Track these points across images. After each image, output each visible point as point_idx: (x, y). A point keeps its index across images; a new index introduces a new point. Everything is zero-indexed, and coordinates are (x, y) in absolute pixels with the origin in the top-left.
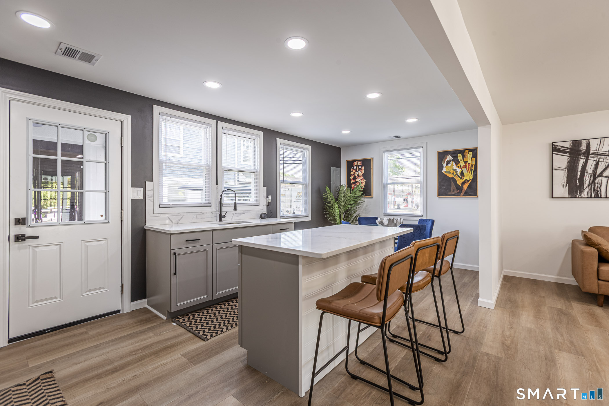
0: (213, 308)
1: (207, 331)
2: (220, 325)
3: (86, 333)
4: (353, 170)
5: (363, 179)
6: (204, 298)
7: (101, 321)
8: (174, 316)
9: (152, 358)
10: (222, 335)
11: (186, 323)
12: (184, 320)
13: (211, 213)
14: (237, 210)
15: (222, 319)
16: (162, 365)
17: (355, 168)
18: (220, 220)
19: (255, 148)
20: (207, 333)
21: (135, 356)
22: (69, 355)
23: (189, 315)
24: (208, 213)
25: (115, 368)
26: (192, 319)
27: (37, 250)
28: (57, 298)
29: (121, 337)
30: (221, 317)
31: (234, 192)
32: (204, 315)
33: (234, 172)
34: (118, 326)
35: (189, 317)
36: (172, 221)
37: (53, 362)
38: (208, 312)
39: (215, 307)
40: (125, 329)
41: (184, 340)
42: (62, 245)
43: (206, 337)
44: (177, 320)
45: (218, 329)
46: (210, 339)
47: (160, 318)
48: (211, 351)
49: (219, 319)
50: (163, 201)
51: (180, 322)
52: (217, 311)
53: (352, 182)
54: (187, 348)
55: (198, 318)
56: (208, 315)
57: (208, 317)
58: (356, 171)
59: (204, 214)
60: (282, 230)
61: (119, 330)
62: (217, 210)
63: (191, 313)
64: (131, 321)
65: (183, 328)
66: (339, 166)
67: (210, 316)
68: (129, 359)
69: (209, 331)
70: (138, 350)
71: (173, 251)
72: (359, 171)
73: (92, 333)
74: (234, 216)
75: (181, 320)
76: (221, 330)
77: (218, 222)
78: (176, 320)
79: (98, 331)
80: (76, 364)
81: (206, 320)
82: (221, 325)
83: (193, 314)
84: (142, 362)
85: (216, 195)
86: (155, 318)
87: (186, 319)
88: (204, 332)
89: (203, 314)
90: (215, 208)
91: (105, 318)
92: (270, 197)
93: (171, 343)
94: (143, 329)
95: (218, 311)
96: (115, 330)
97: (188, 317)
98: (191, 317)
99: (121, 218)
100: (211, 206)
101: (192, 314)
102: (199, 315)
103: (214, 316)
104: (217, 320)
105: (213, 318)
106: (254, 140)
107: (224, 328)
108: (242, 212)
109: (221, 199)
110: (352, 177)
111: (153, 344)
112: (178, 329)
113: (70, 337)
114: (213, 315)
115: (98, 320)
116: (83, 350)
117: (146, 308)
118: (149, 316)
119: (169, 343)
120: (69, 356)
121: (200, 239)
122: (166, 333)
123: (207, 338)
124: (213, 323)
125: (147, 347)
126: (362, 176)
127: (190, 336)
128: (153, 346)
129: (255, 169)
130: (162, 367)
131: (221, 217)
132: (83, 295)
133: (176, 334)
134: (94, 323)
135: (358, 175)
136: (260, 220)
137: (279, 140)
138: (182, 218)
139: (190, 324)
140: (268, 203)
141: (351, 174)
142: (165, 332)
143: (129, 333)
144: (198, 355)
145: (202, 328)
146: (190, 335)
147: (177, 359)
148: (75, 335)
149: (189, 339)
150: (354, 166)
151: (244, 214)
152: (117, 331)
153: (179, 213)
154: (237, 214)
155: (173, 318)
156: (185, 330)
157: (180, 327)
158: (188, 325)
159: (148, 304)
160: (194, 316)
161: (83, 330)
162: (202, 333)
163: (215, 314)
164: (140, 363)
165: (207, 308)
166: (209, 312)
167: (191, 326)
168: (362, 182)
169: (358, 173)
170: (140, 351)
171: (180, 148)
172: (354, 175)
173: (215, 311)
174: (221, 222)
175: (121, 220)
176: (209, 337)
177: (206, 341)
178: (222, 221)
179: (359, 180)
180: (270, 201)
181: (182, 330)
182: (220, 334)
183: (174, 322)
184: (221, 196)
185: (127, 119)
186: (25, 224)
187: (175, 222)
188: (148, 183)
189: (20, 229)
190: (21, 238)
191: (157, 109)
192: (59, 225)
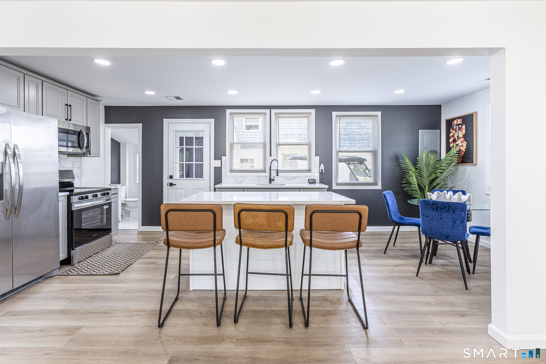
4: (452, 131)
5: (464, 140)
13: (265, 177)
17: (455, 128)
18: (270, 183)
24: (263, 177)
27: (177, 190)
36: (237, 181)
42: (185, 189)
50: (233, 168)
53: (451, 145)
58: (456, 132)
59: (260, 177)
62: (268, 175)
66: (438, 127)
72: (459, 131)
74: (285, 180)
77: (268, 184)
90: (267, 173)
92: (322, 165)
99: (210, 177)
100: (265, 172)
106: (308, 118)
108: (293, 177)
109: (270, 167)
110: (451, 140)
126: (462, 137)
129: (308, 142)
131: (271, 181)
135: (458, 136)
137: (334, 114)
138: (244, 179)
140: (321, 170)
141: (450, 136)
150: (453, 126)
151: (295, 179)
153: (241, 176)
154: (288, 179)
168: (462, 146)
169: (458, 134)
172: (454, 137)
175: (210, 179)
178: (272, 184)
179: (459, 142)
180: (323, 169)
184: (271, 165)
185: (212, 121)
186: (172, 178)
187: (239, 181)
188: (223, 158)
189: (171, 180)
190: (171, 184)
191: (228, 111)
192: (184, 180)
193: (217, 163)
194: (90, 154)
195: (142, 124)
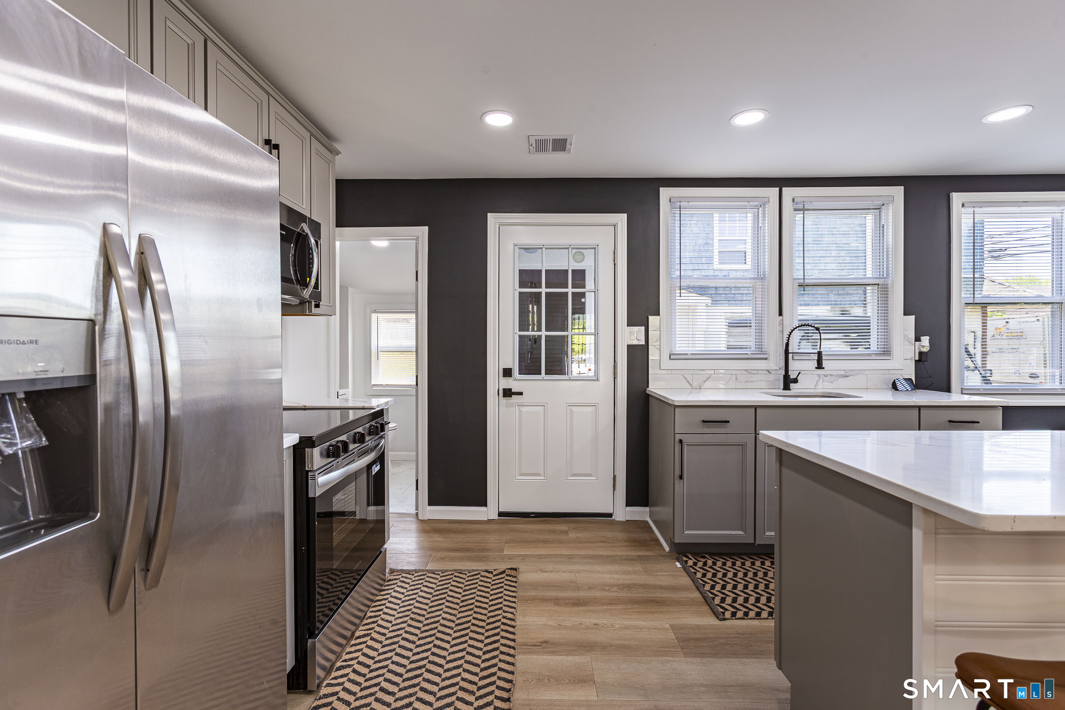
0: (756, 560)
1: (729, 600)
2: (758, 600)
3: (566, 532)
6: (734, 534)
7: (588, 522)
8: (682, 551)
9: (627, 609)
10: (756, 623)
11: (698, 571)
12: (695, 564)
13: (767, 372)
14: (824, 368)
15: (767, 590)
16: (635, 627)
18: (786, 387)
19: (881, 228)
20: (727, 604)
21: (606, 594)
22: (540, 555)
23: (706, 558)
24: (760, 372)
25: (578, 600)
26: (710, 567)
27: (524, 409)
28: (541, 476)
29: (601, 557)
30: (765, 584)
31: (817, 329)
32: (734, 569)
33: (862, 287)
34: (602, 537)
35: (706, 561)
36: (691, 383)
37: (524, 557)
38: (743, 564)
39: (761, 560)
40: (609, 545)
41: (684, 599)
42: (546, 406)
43: (723, 613)
44: (685, 559)
45: (750, 607)
46: (730, 619)
47: (661, 545)
48: (723, 644)
49: (762, 587)
50: (677, 349)
51: (688, 565)
52: (761, 569)
54: (683, 618)
55: (721, 570)
56: (741, 570)
57: (740, 575)
59: (751, 373)
60: (955, 424)
61: (602, 544)
62: (781, 367)
63: (712, 555)
64: (621, 535)
65: (689, 578)
67: (745, 575)
68: (598, 594)
69: (733, 604)
70: (612, 586)
71: (678, 437)
73: (572, 535)
74: (821, 380)
75: (690, 563)
76: (757, 612)
77: (781, 391)
78: (683, 559)
79: (579, 535)
80: (542, 571)
81: (735, 579)
82: (761, 602)
83: (715, 559)
84: (613, 607)
85: (777, 336)
86: (654, 543)
87: (700, 564)
88: (723, 600)
89: (732, 565)
90: (775, 362)
91: (593, 520)
92: (925, 340)
93: (663, 596)
94: (631, 556)
95: (764, 571)
96: (597, 542)
97: (703, 560)
98: (710, 562)
99: (614, 374)
100: (767, 359)
101: (713, 558)
102: (724, 564)
103: (754, 576)
104: (756, 587)
105: (749, 580)
106: (878, 211)
107: (764, 610)
108: (843, 373)
109: (787, 344)
111: (637, 585)
112: (680, 576)
113: (550, 531)
114: (750, 575)
115: (584, 520)
116: (555, 556)
117: (647, 522)
118: (647, 536)
119: (659, 595)
120: (540, 557)
121: (728, 422)
122: (660, 575)
123: (724, 616)
124: (746, 591)
125: (627, 587)
127: (695, 598)
128: (635, 588)
129: (881, 276)
130: (635, 630)
131: (788, 382)
132: (568, 479)
133: (675, 584)
134: (578, 522)
136: (892, 395)
137: (957, 198)
138: (707, 379)
139: (704, 575)
140: (921, 353)
142: (660, 572)
143: (612, 553)
144: (698, 640)
145: (722, 591)
146: (697, 595)
147: (662, 629)
148: (554, 531)
149: (692, 603)
151: (848, 376)
152: (600, 544)
153: (702, 370)
154: (829, 376)
155: (679, 553)
156: (692, 583)
157: (686, 574)
158: (699, 575)
159: (650, 517)
160: (714, 564)
161: (564, 527)
162: (719, 601)
163: (755, 574)
164: (609, 607)
165: (744, 557)
166: (745, 565)
167: (703, 579)
170: (615, 589)
171: (747, 253)
173: (757, 568)
174: (787, 392)
175: (614, 378)
176: (728, 615)
177: (720, 620)
178: (790, 390)
180: (925, 350)
181: (686, 581)
182: (751, 619)
183: (679, 562)
184: (789, 339)
185: (621, 219)
186: (511, 376)
187: (695, 384)
188: (652, 319)
189: (507, 382)
190: (508, 393)
191: (665, 193)
192: (543, 380)
193: (635, 336)
194: (317, 306)
195: (427, 227)
